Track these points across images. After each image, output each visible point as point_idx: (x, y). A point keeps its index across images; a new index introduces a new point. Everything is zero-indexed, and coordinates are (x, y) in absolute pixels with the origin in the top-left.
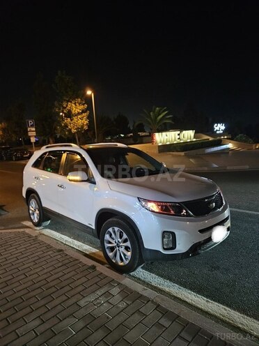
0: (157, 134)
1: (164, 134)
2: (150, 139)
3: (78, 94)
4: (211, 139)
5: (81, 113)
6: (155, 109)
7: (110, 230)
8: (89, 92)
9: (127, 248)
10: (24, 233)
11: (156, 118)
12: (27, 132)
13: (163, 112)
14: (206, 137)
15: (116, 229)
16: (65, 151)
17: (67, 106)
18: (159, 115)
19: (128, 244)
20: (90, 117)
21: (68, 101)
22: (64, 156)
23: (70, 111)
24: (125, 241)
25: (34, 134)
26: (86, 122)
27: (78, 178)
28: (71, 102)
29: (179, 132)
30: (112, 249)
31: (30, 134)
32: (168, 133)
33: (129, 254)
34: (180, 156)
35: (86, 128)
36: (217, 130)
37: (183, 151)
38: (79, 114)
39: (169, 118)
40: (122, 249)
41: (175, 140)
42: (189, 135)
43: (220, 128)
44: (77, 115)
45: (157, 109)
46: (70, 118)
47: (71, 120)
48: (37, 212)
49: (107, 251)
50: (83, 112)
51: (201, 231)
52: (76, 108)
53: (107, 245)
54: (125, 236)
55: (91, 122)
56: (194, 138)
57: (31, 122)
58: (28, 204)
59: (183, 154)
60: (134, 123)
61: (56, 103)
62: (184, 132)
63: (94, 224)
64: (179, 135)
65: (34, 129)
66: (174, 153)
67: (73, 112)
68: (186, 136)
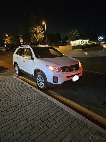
0: (72, 41)
1: (75, 41)
2: (69, 43)
3: (39, 24)
4: (96, 43)
5: (41, 32)
6: (72, 30)
7: (38, 76)
8: (44, 23)
9: (43, 82)
10: (12, 77)
11: (72, 34)
12: (19, 40)
13: (76, 31)
14: (94, 42)
15: (40, 76)
16: (25, 48)
17: (35, 29)
18: (74, 33)
19: (43, 81)
20: (44, 34)
21: (35, 27)
22: (25, 50)
23: (36, 32)
24: (43, 80)
25: (22, 41)
26: (43, 36)
27: (28, 58)
28: (36, 28)
29: (81, 40)
30: (39, 82)
31: (20, 41)
32: (76, 41)
33: (43, 84)
34: (81, 51)
35: (42, 38)
36: (100, 39)
37: (82, 49)
38: (40, 33)
39: (78, 34)
40: (42, 83)
41: (80, 44)
42: (86, 42)
43: (101, 38)
44: (39, 33)
45: (73, 30)
46: (36, 34)
47: (37, 35)
48: (18, 70)
49: (38, 83)
50: (42, 32)
51: (67, 77)
52: (38, 30)
53: (37, 81)
54: (42, 78)
55: (45, 36)
56: (88, 43)
57: (21, 36)
58: (15, 67)
59: (82, 50)
60: (63, 36)
61: (30, 28)
62: (84, 40)
63: (33, 74)
64: (81, 41)
65: (22, 39)
66: (78, 49)
67: (37, 32)
68: (85, 42)
